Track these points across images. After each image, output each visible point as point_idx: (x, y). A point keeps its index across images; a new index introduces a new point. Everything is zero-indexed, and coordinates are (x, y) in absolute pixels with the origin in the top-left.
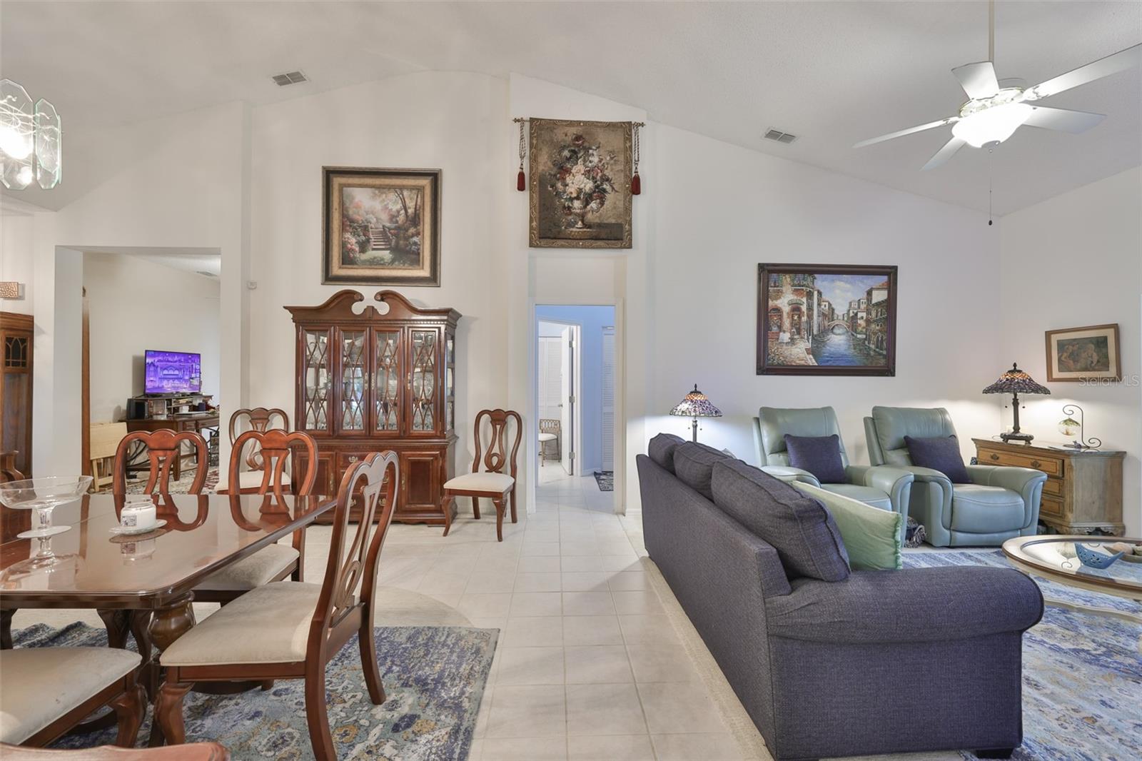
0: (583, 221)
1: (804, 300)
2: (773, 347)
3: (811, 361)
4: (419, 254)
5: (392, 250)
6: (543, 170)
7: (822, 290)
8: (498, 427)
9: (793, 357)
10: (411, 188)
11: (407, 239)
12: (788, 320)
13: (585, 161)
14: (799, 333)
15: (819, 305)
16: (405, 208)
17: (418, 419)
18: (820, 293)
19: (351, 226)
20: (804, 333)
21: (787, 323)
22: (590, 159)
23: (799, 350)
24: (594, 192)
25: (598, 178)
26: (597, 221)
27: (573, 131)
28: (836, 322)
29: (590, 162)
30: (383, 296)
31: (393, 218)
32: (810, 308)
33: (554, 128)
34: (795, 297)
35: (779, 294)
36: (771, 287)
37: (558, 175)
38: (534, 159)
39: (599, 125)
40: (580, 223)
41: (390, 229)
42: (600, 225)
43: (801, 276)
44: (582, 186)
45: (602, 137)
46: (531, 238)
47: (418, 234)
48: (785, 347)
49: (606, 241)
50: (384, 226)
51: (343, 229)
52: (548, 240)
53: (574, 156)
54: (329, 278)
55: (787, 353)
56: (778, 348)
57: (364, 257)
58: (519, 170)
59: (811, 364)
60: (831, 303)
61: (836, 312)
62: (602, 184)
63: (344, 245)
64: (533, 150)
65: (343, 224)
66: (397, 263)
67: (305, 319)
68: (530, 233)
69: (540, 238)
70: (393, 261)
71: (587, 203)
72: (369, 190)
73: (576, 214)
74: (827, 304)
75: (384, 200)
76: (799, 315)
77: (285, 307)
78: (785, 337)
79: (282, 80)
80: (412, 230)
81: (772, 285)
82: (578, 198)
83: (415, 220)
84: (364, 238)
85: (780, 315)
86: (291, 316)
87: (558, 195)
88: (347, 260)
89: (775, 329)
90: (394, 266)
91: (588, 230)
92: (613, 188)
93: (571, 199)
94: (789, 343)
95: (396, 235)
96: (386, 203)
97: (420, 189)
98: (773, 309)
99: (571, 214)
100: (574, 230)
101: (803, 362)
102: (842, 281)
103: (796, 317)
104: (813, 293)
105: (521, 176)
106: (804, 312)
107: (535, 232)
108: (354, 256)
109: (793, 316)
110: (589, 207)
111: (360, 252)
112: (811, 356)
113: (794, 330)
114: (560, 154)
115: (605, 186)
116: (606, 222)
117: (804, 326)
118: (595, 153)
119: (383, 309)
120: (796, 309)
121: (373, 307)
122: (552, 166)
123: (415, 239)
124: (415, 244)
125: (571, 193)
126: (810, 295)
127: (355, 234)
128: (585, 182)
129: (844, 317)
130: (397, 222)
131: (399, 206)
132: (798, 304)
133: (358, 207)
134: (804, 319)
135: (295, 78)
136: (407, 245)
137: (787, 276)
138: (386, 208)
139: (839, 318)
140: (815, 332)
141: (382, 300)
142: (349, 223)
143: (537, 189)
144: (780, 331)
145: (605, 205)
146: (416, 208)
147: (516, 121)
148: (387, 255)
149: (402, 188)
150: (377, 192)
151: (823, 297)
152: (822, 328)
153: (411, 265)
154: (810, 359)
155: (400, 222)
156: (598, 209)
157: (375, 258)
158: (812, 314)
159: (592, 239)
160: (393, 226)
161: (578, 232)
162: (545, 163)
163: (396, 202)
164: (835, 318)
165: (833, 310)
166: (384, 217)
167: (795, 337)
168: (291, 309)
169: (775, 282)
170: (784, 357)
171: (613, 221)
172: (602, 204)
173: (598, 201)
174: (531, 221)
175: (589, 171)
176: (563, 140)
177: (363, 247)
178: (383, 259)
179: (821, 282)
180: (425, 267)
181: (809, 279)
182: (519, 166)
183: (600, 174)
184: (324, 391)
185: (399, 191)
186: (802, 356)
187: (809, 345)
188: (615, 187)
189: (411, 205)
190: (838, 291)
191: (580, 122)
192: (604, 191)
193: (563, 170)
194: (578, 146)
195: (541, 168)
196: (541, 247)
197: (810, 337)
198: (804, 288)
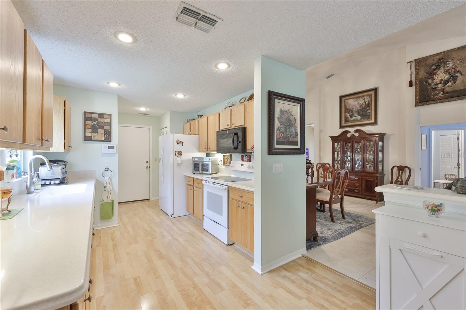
0: (443, 92)
4: (370, 115)
5: (361, 116)
6: (421, 77)
8: (401, 172)
10: (367, 96)
11: (366, 111)
13: (444, 67)
16: (365, 102)
17: (368, 167)
19: (347, 111)
22: (447, 66)
24: (450, 79)
25: (452, 72)
26: (452, 90)
27: (438, 57)
29: (447, 67)
30: (356, 131)
31: (361, 106)
33: (427, 60)
37: (429, 77)
38: (417, 74)
39: (452, 50)
40: (442, 93)
41: (360, 109)
42: (453, 92)
44: (442, 78)
45: (454, 55)
46: (416, 103)
47: (369, 109)
49: (458, 97)
50: (358, 109)
51: (345, 112)
52: (424, 103)
53: (438, 67)
54: (341, 127)
57: (352, 119)
58: (409, 80)
62: (455, 74)
63: (345, 117)
64: (417, 71)
65: (345, 111)
66: (362, 120)
67: (334, 139)
68: (415, 101)
69: (420, 103)
70: (361, 119)
71: (446, 84)
72: (353, 99)
73: (439, 90)
75: (358, 101)
77: (329, 137)
79: (328, 77)
80: (368, 108)
82: (440, 83)
83: (369, 105)
84: (352, 114)
86: (331, 139)
87: (429, 84)
88: (347, 121)
90: (361, 121)
91: (446, 95)
92: (462, 74)
93: (437, 84)
95: (362, 111)
96: (358, 102)
97: (370, 95)
99: (436, 90)
100: (438, 96)
105: (411, 82)
107: (418, 101)
108: (349, 120)
110: (446, 86)
111: (350, 118)
114: (430, 68)
115: (456, 75)
116: (457, 89)
118: (450, 63)
119: (357, 135)
121: (353, 135)
122: (426, 74)
123: (369, 111)
124: (369, 112)
125: (437, 82)
127: (349, 113)
128: (444, 76)
130: (362, 107)
131: (363, 101)
133: (350, 105)
135: (332, 75)
136: (366, 114)
138: (359, 103)
141: (356, 132)
142: (347, 110)
143: (419, 85)
145: (457, 83)
146: (369, 102)
147: (408, 63)
148: (359, 118)
149: (364, 96)
150: (356, 99)
153: (367, 119)
155: (363, 107)
156: (452, 85)
157: (355, 119)
159: (449, 98)
160: (361, 108)
161: (441, 97)
162: (422, 74)
163: (362, 101)
166: (358, 107)
168: (331, 137)
171: (462, 88)
172: (455, 82)
173: (452, 82)
174: (416, 97)
175: (447, 71)
176: (432, 63)
177: (351, 117)
178: (358, 119)
180: (372, 119)
182: (410, 78)
183: (453, 71)
184: (339, 159)
185: (363, 97)
188: (463, 73)
189: (367, 101)
191: (442, 52)
192: (457, 77)
193: (432, 74)
194: (441, 62)
195: (420, 76)
196: (420, 106)
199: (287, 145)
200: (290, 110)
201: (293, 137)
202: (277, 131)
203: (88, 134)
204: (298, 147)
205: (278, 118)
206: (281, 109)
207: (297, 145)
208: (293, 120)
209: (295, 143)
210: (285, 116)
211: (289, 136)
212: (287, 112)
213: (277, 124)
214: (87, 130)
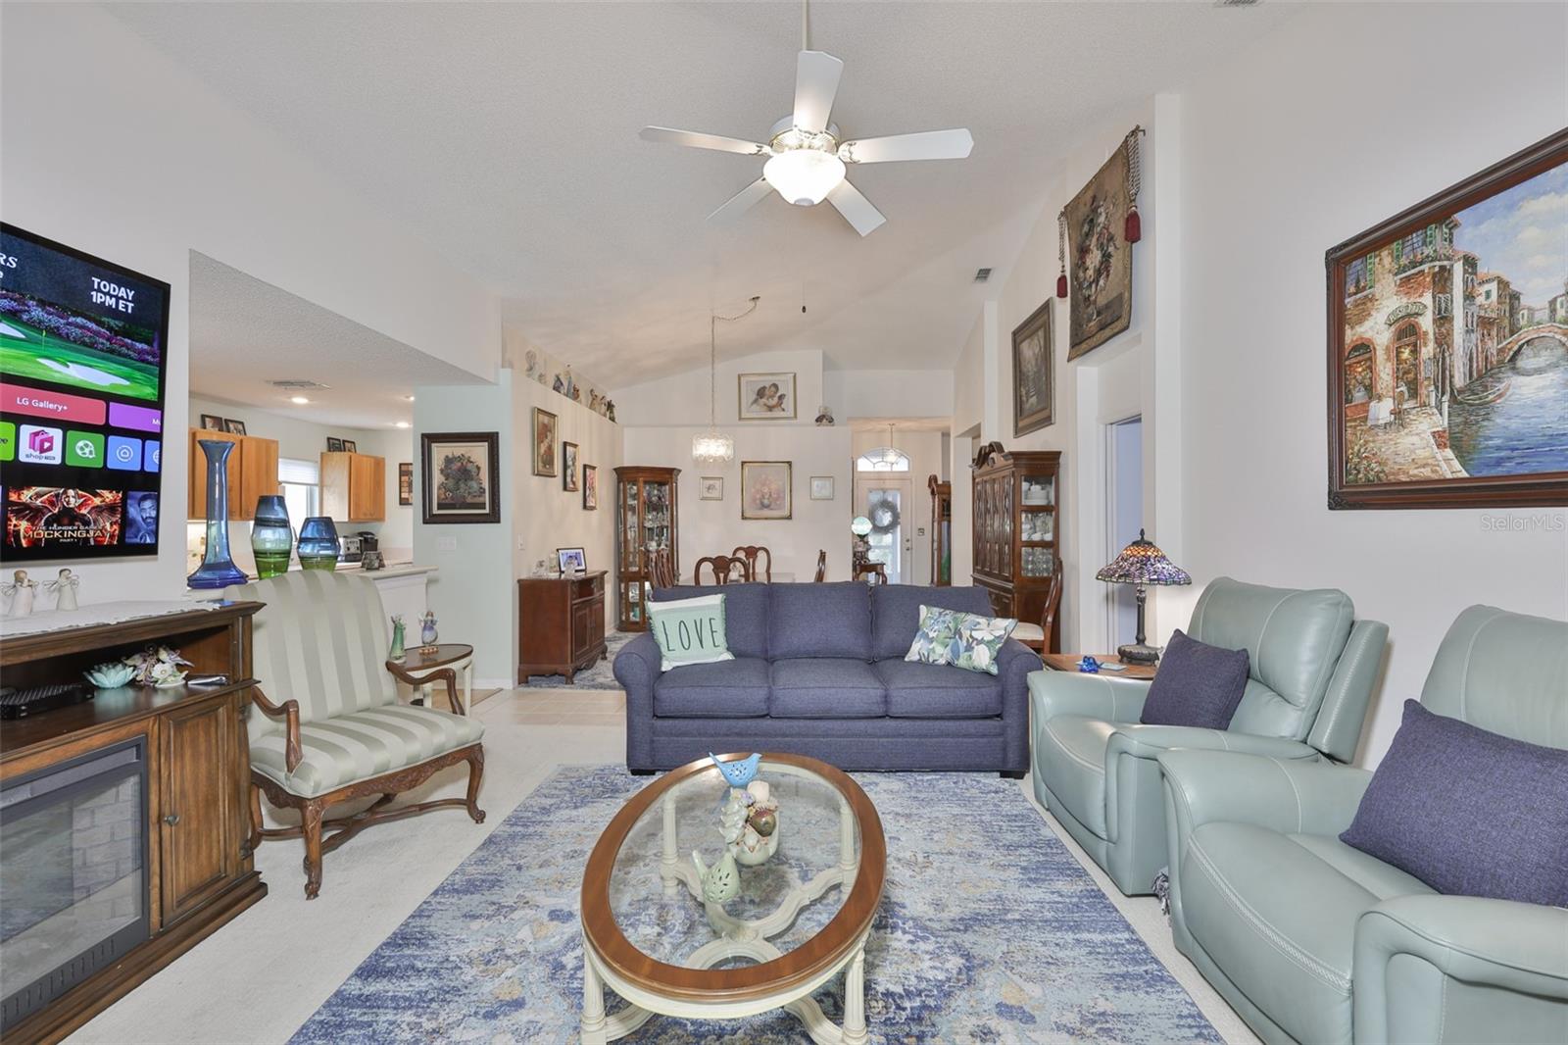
1: (1427, 299)
2: (1357, 441)
3: (1450, 467)
7: (1476, 253)
9: (1399, 460)
12: (1389, 364)
14: (1414, 393)
15: (1469, 297)
18: (1470, 263)
20: (1429, 393)
21: (1385, 372)
22: (1100, 221)
23: (1415, 439)
24: (1102, 264)
25: (1105, 241)
26: (1106, 301)
27: (1090, 193)
28: (1526, 334)
32: (1443, 318)
34: (1405, 300)
35: (1366, 306)
36: (1350, 296)
37: (1082, 262)
42: (1108, 306)
43: (1416, 238)
48: (1382, 436)
49: (1111, 326)
53: (1091, 226)
54: (1018, 430)
55: (1386, 452)
56: (1366, 442)
58: (1059, 275)
59: (1449, 476)
60: (1506, 278)
61: (1524, 301)
62: (1107, 247)
74: (1493, 287)
76: (1415, 345)
78: (1382, 410)
81: (1352, 289)
85: (1370, 359)
87: (1083, 286)
89: (1359, 396)
91: (1099, 319)
93: (1090, 285)
94: (1390, 424)
98: (1355, 348)
99: (1090, 304)
101: (1426, 473)
102: (1545, 193)
103: (1406, 354)
104: (1450, 271)
105: (1062, 281)
106: (1426, 333)
109: (1398, 353)
110: (1099, 287)
112: (1449, 453)
113: (1404, 388)
114: (1082, 233)
115: (1110, 249)
116: (1112, 298)
117: (1427, 371)
120: (1406, 331)
125: (1090, 277)
126: (1442, 279)
129: (1553, 311)
132: (1409, 315)
134: (1428, 351)
137: (1385, 253)
139: (1538, 316)
140: (1459, 381)
143: (1073, 288)
144: (1371, 398)
145: (1110, 278)
147: (1057, 218)
151: (1482, 270)
152: (1479, 364)
154: (1447, 460)
156: (1106, 285)
158: (1449, 333)
164: (1522, 323)
165: (1515, 297)
167: (1405, 406)
169: (1358, 282)
170: (1379, 463)
171: (1117, 293)
172: (1108, 276)
173: (1105, 273)
175: (1099, 239)
176: (1084, 215)
179: (1473, 230)
181: (1437, 233)
182: (1061, 269)
183: (1106, 235)
186: (1421, 454)
187: (1441, 422)
188: (1117, 243)
190: (1530, 234)
192: (1109, 255)
193: (1085, 252)
197: (1446, 398)
198: (1425, 267)
199: (460, 508)
200: (466, 456)
201: (475, 496)
202: (439, 488)
203: (404, 495)
204: (487, 511)
205: (442, 471)
206: (447, 457)
207: (485, 508)
208: (475, 470)
209: (482, 506)
210: (456, 466)
211: (466, 495)
212: (460, 458)
213: (437, 478)
214: (403, 489)
